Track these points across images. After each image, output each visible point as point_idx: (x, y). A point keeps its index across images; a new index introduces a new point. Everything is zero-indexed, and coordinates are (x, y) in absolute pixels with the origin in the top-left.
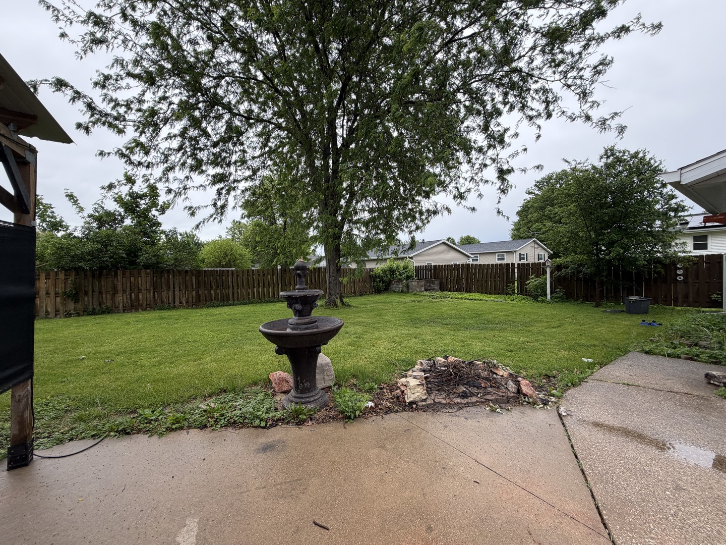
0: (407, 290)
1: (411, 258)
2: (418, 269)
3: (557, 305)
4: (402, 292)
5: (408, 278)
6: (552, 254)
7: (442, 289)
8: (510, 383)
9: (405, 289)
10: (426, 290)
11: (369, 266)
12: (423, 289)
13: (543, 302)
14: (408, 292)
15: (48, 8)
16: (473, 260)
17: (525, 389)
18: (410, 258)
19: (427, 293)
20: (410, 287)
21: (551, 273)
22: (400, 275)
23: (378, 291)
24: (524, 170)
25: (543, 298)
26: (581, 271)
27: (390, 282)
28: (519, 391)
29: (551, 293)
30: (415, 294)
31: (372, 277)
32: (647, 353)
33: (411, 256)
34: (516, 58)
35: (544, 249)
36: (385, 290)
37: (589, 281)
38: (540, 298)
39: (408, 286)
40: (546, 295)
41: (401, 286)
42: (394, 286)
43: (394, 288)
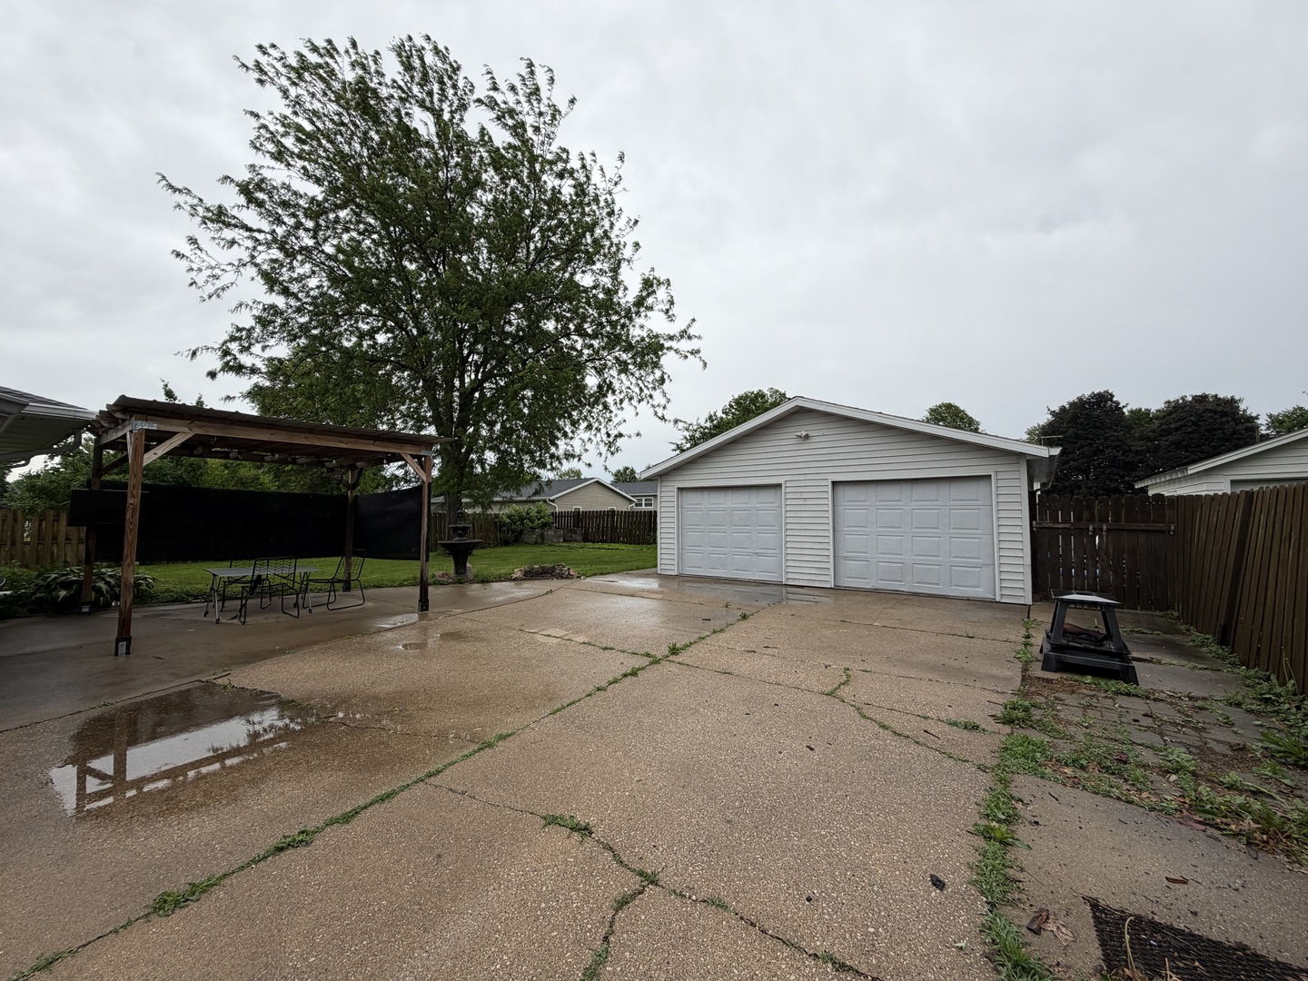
0: (541, 541)
1: (553, 501)
2: (558, 517)
4: (536, 543)
5: (544, 525)
7: (586, 540)
9: (539, 540)
10: (565, 541)
11: (495, 510)
12: (562, 540)
14: (543, 543)
15: (178, 256)
16: (636, 505)
17: (572, 573)
18: (550, 500)
19: (565, 544)
20: (546, 538)
22: (533, 522)
23: (506, 543)
24: (630, 437)
27: (521, 531)
28: (569, 573)
30: (550, 545)
31: (496, 524)
33: (552, 498)
36: (514, 541)
39: (542, 536)
41: (534, 536)
42: (526, 537)
43: (526, 539)
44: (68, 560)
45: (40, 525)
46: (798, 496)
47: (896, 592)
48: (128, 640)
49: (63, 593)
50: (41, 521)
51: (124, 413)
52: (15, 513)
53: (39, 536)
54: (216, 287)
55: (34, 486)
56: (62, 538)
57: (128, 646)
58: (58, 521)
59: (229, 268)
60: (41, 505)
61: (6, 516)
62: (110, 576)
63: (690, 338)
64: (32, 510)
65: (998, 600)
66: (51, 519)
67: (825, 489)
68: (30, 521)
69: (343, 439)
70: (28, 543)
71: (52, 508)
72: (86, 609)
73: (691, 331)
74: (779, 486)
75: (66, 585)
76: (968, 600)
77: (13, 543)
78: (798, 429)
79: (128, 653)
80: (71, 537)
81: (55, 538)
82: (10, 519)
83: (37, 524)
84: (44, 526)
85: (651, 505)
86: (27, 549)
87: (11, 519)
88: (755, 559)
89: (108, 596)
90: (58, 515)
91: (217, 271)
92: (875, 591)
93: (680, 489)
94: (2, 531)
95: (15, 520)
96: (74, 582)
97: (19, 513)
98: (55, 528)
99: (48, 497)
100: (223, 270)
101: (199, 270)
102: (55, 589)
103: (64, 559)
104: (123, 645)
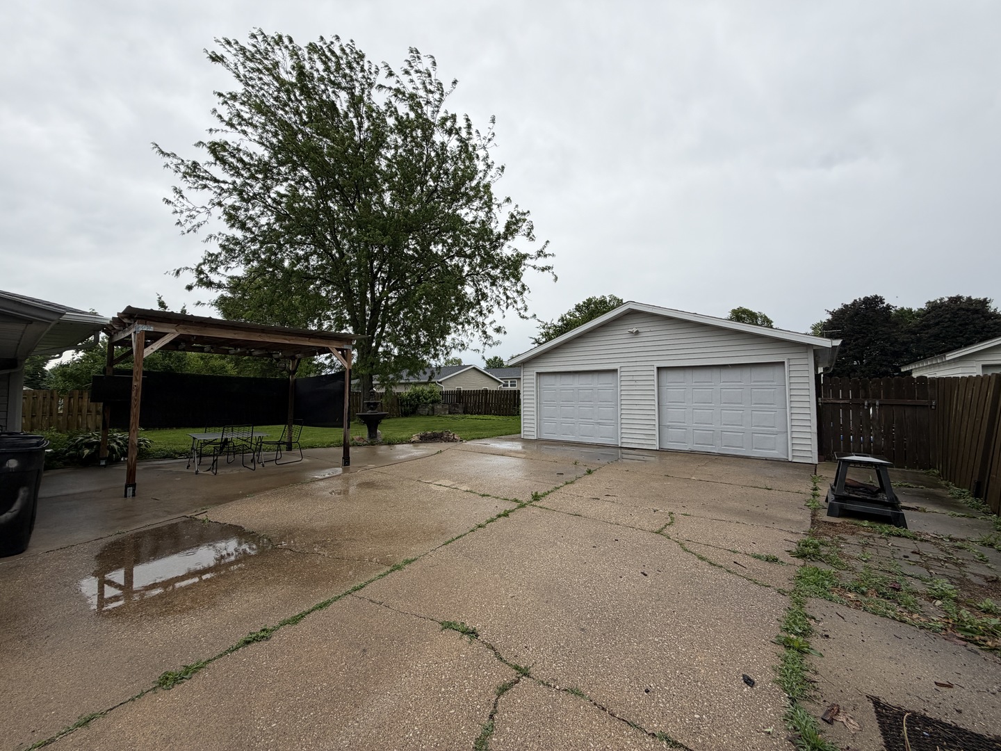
0: (432, 413)
1: (440, 383)
2: (445, 395)
4: (428, 415)
5: (435, 401)
7: (465, 412)
9: (431, 413)
10: (450, 413)
11: (396, 390)
12: (447, 413)
14: (433, 415)
15: (167, 202)
16: (504, 386)
17: (456, 437)
18: (439, 382)
19: (450, 416)
20: (435, 411)
22: (427, 399)
23: (406, 414)
27: (417, 405)
30: (439, 416)
31: (399, 400)
33: (440, 380)
36: (412, 413)
39: (433, 409)
41: (427, 409)
42: (420, 410)
43: (420, 412)
44: (89, 426)
45: (69, 401)
46: (631, 378)
47: (708, 454)
48: (134, 485)
49: (87, 451)
50: (70, 398)
51: (130, 319)
52: (52, 392)
53: (69, 410)
54: (193, 224)
55: (65, 372)
56: (85, 410)
57: (134, 490)
58: (82, 398)
59: (202, 210)
60: (70, 386)
61: (46, 395)
62: (119, 439)
63: (545, 256)
64: (64, 391)
65: (790, 460)
66: (77, 397)
67: (651, 373)
68: (62, 398)
69: (287, 337)
70: (61, 414)
71: (78, 389)
72: (103, 463)
73: (546, 251)
74: (615, 371)
75: (89, 445)
76: (766, 460)
77: (51, 414)
78: (631, 326)
79: (134, 495)
80: (91, 410)
81: (80, 411)
82: (49, 396)
83: (67, 401)
84: (72, 402)
85: (515, 385)
86: (61, 418)
88: (597, 427)
89: (119, 453)
90: (82, 394)
91: (194, 213)
92: (692, 453)
93: (539, 374)
94: (43, 406)
95: (52, 398)
96: (94, 443)
97: (55, 392)
98: (80, 404)
99: (75, 380)
100: (198, 212)
101: (182, 212)
102: (81, 448)
103: (87, 426)
104: (130, 489)
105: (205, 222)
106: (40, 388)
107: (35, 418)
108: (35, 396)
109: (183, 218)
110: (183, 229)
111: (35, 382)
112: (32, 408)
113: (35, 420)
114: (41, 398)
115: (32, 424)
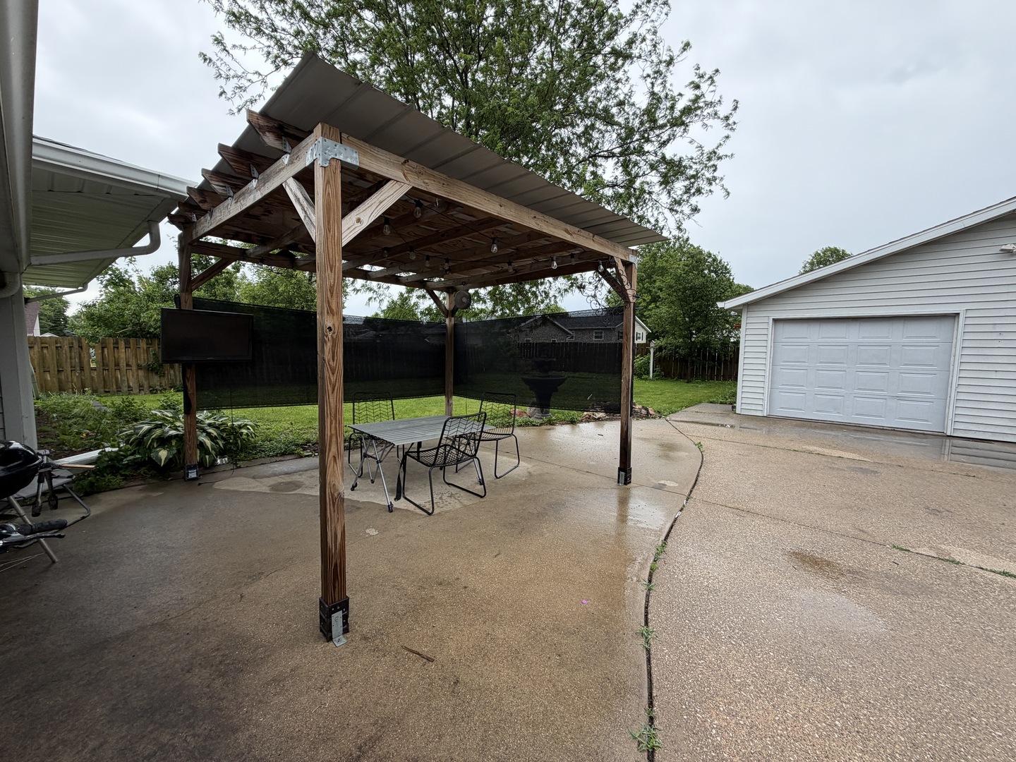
3: (658, 382)
6: (649, 333)
8: (643, 410)
13: (646, 379)
15: (205, 60)
17: (651, 412)
21: (654, 353)
25: (646, 376)
26: (677, 352)
28: (648, 413)
29: (653, 372)
32: (711, 402)
34: (640, 175)
35: (643, 327)
37: (683, 360)
38: (644, 376)
40: (648, 374)
44: (131, 385)
45: (103, 352)
46: (988, 329)
48: (344, 605)
49: (163, 454)
50: (103, 348)
51: (279, 137)
52: (79, 341)
53: (104, 363)
54: (244, 100)
55: (92, 315)
56: (123, 364)
57: (345, 617)
58: (118, 348)
59: (255, 78)
60: (102, 332)
61: (72, 343)
62: (210, 425)
64: (93, 338)
66: (112, 346)
68: (94, 347)
70: (94, 369)
71: (110, 336)
72: (193, 474)
75: (164, 441)
77: (82, 369)
79: (346, 631)
80: (130, 363)
81: (117, 364)
82: (76, 345)
83: (100, 351)
84: (106, 352)
86: (95, 374)
87: (77, 347)
89: (213, 453)
90: (117, 343)
91: (244, 82)
93: (775, 321)
94: (71, 358)
95: (81, 347)
96: (171, 437)
97: (83, 339)
98: (116, 355)
99: (106, 325)
100: (249, 80)
101: (228, 78)
102: (150, 448)
103: (128, 384)
104: (337, 618)
105: (260, 96)
106: (65, 335)
107: (63, 373)
108: (59, 345)
109: (230, 87)
110: (229, 105)
111: (58, 328)
112: (58, 360)
113: (63, 376)
114: (66, 347)
115: (60, 381)
